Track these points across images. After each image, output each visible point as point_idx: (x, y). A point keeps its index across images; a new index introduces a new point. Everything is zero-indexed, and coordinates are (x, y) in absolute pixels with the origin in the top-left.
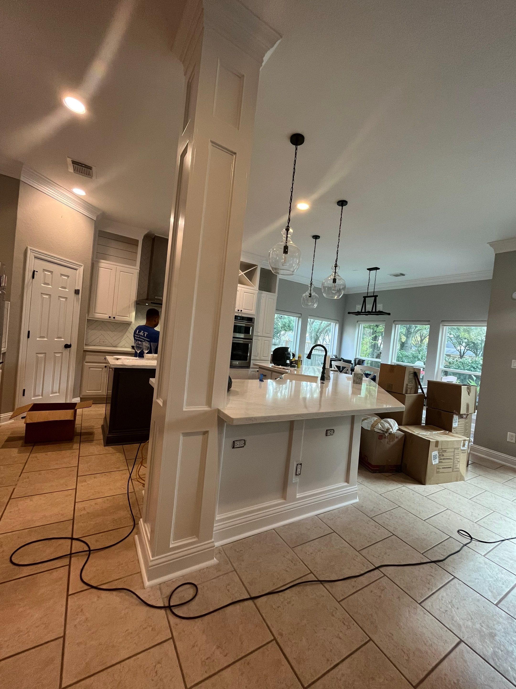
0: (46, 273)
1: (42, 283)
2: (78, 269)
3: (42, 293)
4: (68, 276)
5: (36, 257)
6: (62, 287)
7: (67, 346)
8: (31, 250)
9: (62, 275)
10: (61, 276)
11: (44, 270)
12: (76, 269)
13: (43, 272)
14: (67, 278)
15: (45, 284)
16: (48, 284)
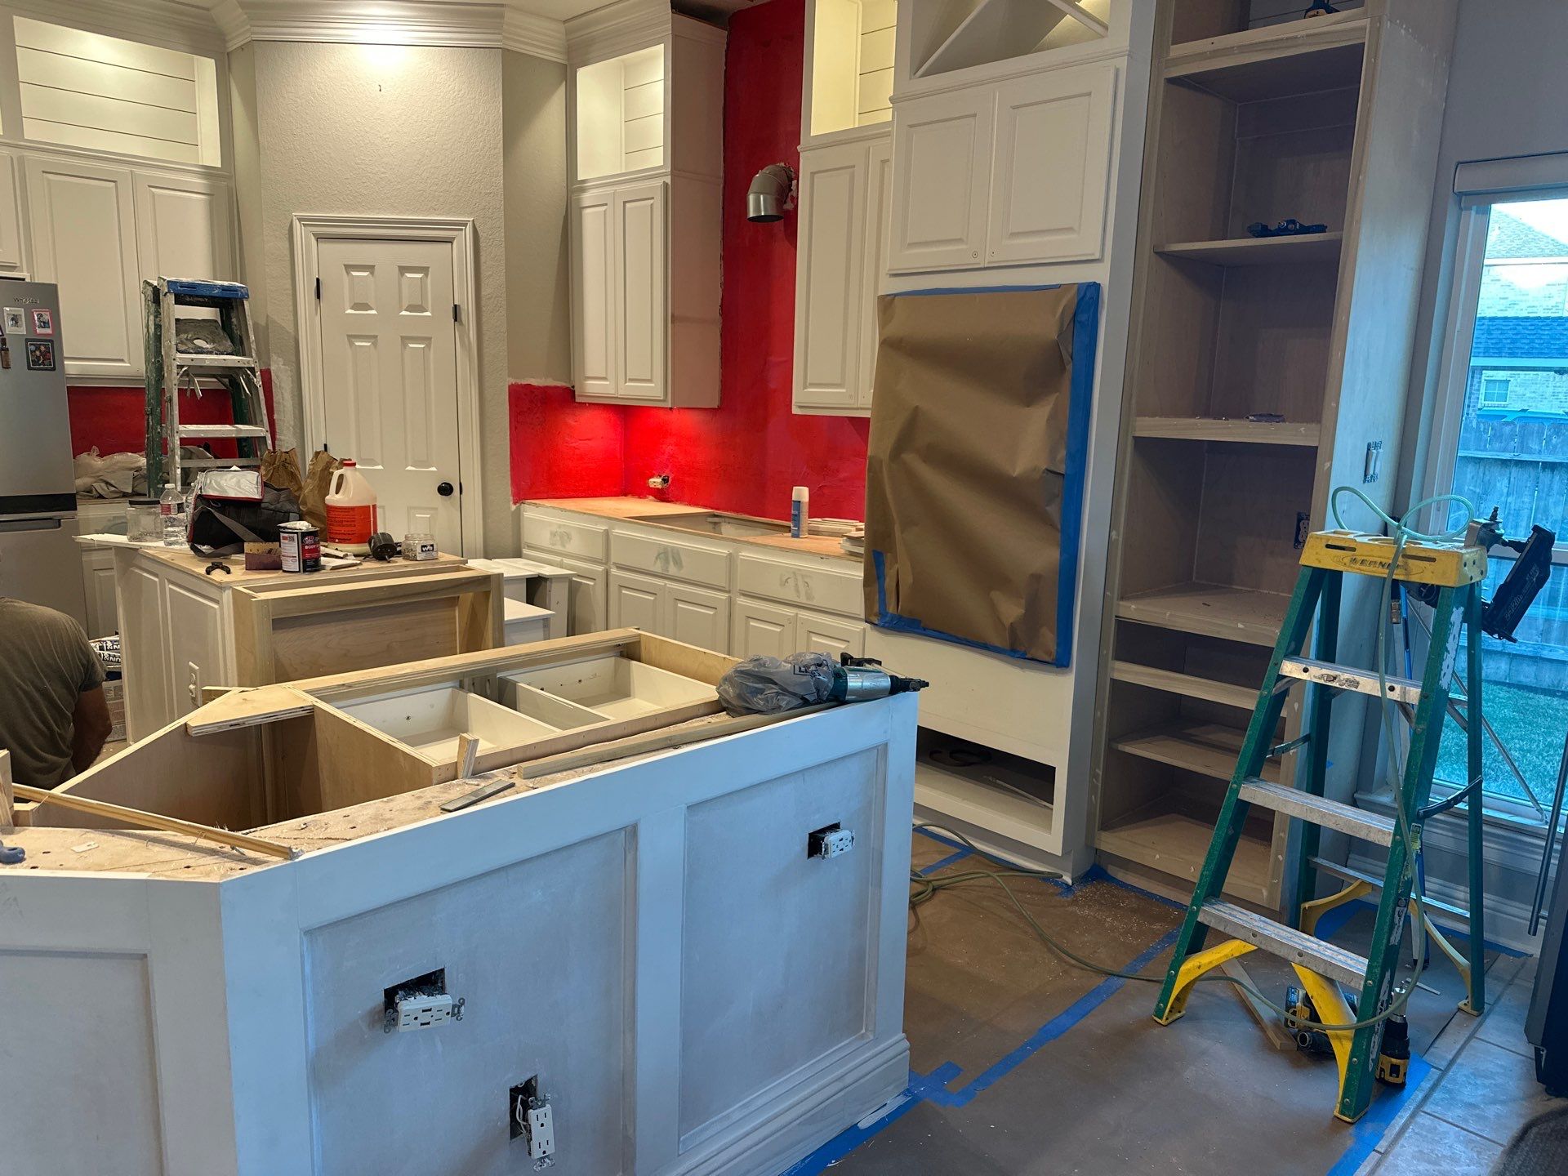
0: (354, 274)
1: (347, 304)
2: (454, 238)
3: (349, 336)
4: (424, 270)
5: (320, 238)
6: (410, 308)
7: (445, 490)
8: (300, 220)
9: (403, 270)
10: (402, 274)
11: (349, 268)
12: (450, 241)
13: (348, 273)
14: (420, 276)
15: (356, 306)
16: (367, 307)
